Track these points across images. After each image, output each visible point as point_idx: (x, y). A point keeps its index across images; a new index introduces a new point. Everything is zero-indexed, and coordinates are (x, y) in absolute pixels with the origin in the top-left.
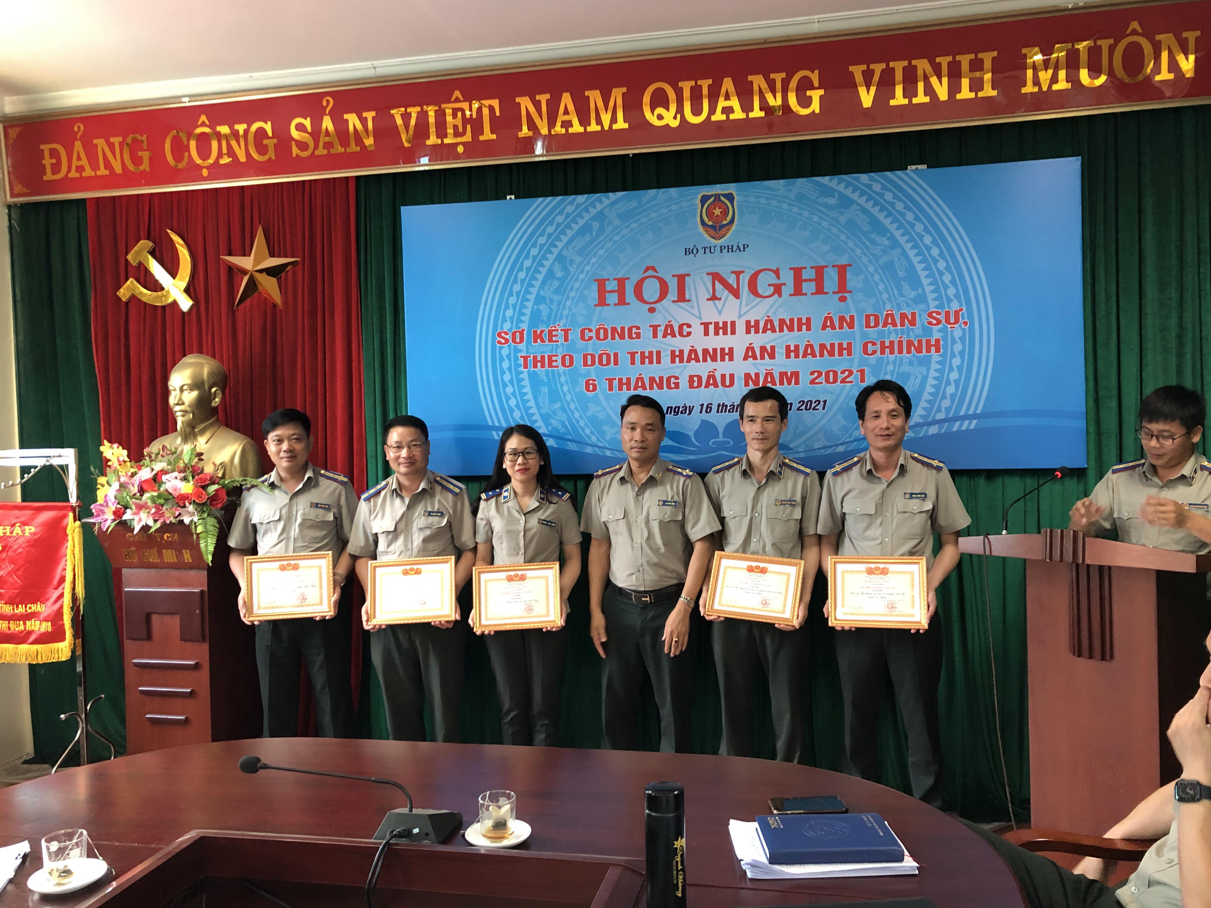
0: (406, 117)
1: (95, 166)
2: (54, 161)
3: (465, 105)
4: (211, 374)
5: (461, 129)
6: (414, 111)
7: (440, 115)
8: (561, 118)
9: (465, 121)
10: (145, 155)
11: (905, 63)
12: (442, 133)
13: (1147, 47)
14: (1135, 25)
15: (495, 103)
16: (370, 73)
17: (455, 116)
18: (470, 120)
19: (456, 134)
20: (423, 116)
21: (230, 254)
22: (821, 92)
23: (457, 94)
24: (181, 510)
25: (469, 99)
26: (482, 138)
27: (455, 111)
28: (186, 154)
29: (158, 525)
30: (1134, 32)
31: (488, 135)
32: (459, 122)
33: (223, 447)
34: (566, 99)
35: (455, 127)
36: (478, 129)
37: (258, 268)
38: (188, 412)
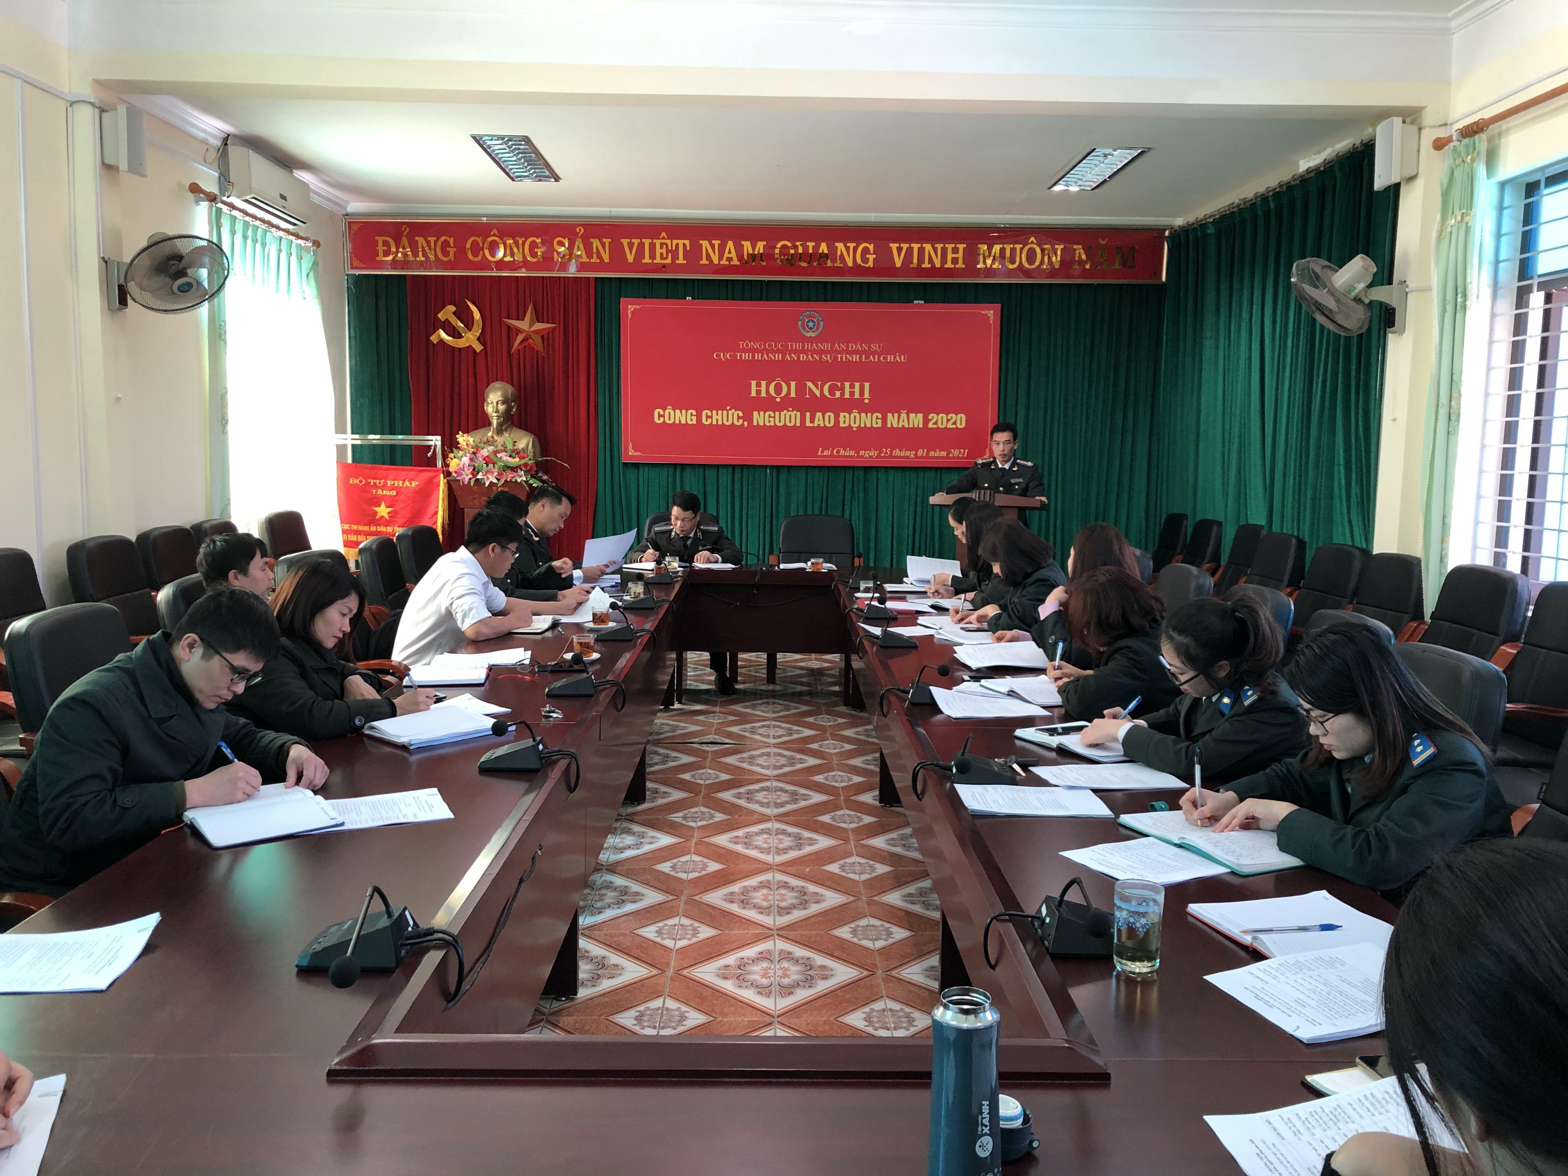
1: (415, 255)
2: (385, 248)
3: (669, 242)
4: (512, 394)
5: (665, 256)
6: (636, 242)
7: (652, 246)
8: (726, 255)
9: (668, 251)
10: (452, 251)
11: (919, 245)
12: (653, 256)
13: (1038, 250)
14: (1033, 239)
15: (687, 242)
16: (607, 214)
17: (661, 248)
18: (671, 251)
19: (662, 258)
20: (641, 245)
21: (508, 318)
22: (874, 256)
23: (663, 234)
24: (515, 474)
25: (671, 237)
26: (677, 262)
27: (662, 245)
28: (481, 253)
29: (502, 481)
30: (1033, 242)
31: (681, 260)
32: (664, 251)
33: (521, 439)
34: (730, 244)
35: (662, 254)
36: (675, 255)
37: (533, 329)
38: (499, 417)
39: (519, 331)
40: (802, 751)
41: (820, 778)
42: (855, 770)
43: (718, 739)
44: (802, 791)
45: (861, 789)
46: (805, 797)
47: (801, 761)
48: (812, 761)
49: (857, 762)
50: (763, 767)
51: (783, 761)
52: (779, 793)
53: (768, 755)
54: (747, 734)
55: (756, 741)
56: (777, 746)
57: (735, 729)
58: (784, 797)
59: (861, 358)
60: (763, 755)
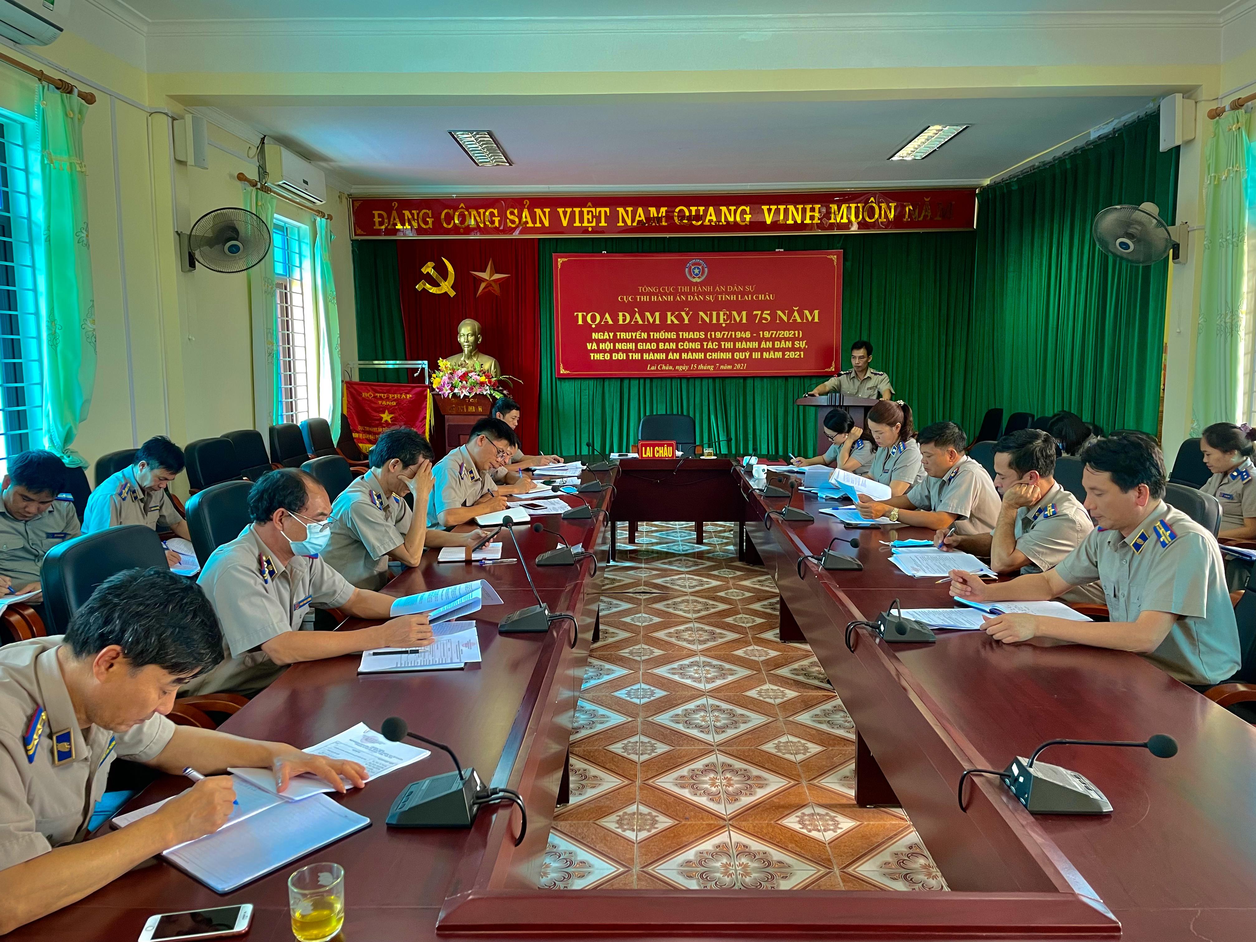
0: (565, 213)
1: (403, 224)
2: (380, 219)
3: (593, 210)
4: (478, 328)
5: (591, 220)
6: (569, 210)
7: (581, 213)
8: (637, 218)
9: (593, 217)
10: (430, 220)
11: (785, 207)
12: (581, 221)
15: (608, 210)
16: (547, 190)
17: (588, 214)
18: (596, 217)
19: (589, 222)
20: (573, 213)
21: (474, 271)
22: (750, 216)
23: (590, 204)
24: (482, 389)
25: (595, 206)
26: (600, 225)
27: (588, 212)
28: (452, 222)
29: (472, 395)
31: (603, 224)
32: (590, 216)
34: (640, 210)
35: (588, 219)
36: (599, 221)
37: (492, 279)
38: (469, 346)
39: (482, 280)
40: (714, 599)
41: (730, 620)
42: (755, 613)
43: (647, 589)
44: (718, 631)
45: (762, 628)
46: (722, 636)
47: (714, 606)
48: (722, 607)
49: (757, 606)
50: (685, 611)
51: (699, 607)
52: (700, 632)
53: (687, 601)
54: (668, 585)
55: (676, 590)
56: (692, 594)
57: (659, 581)
58: (705, 636)
60: (683, 601)
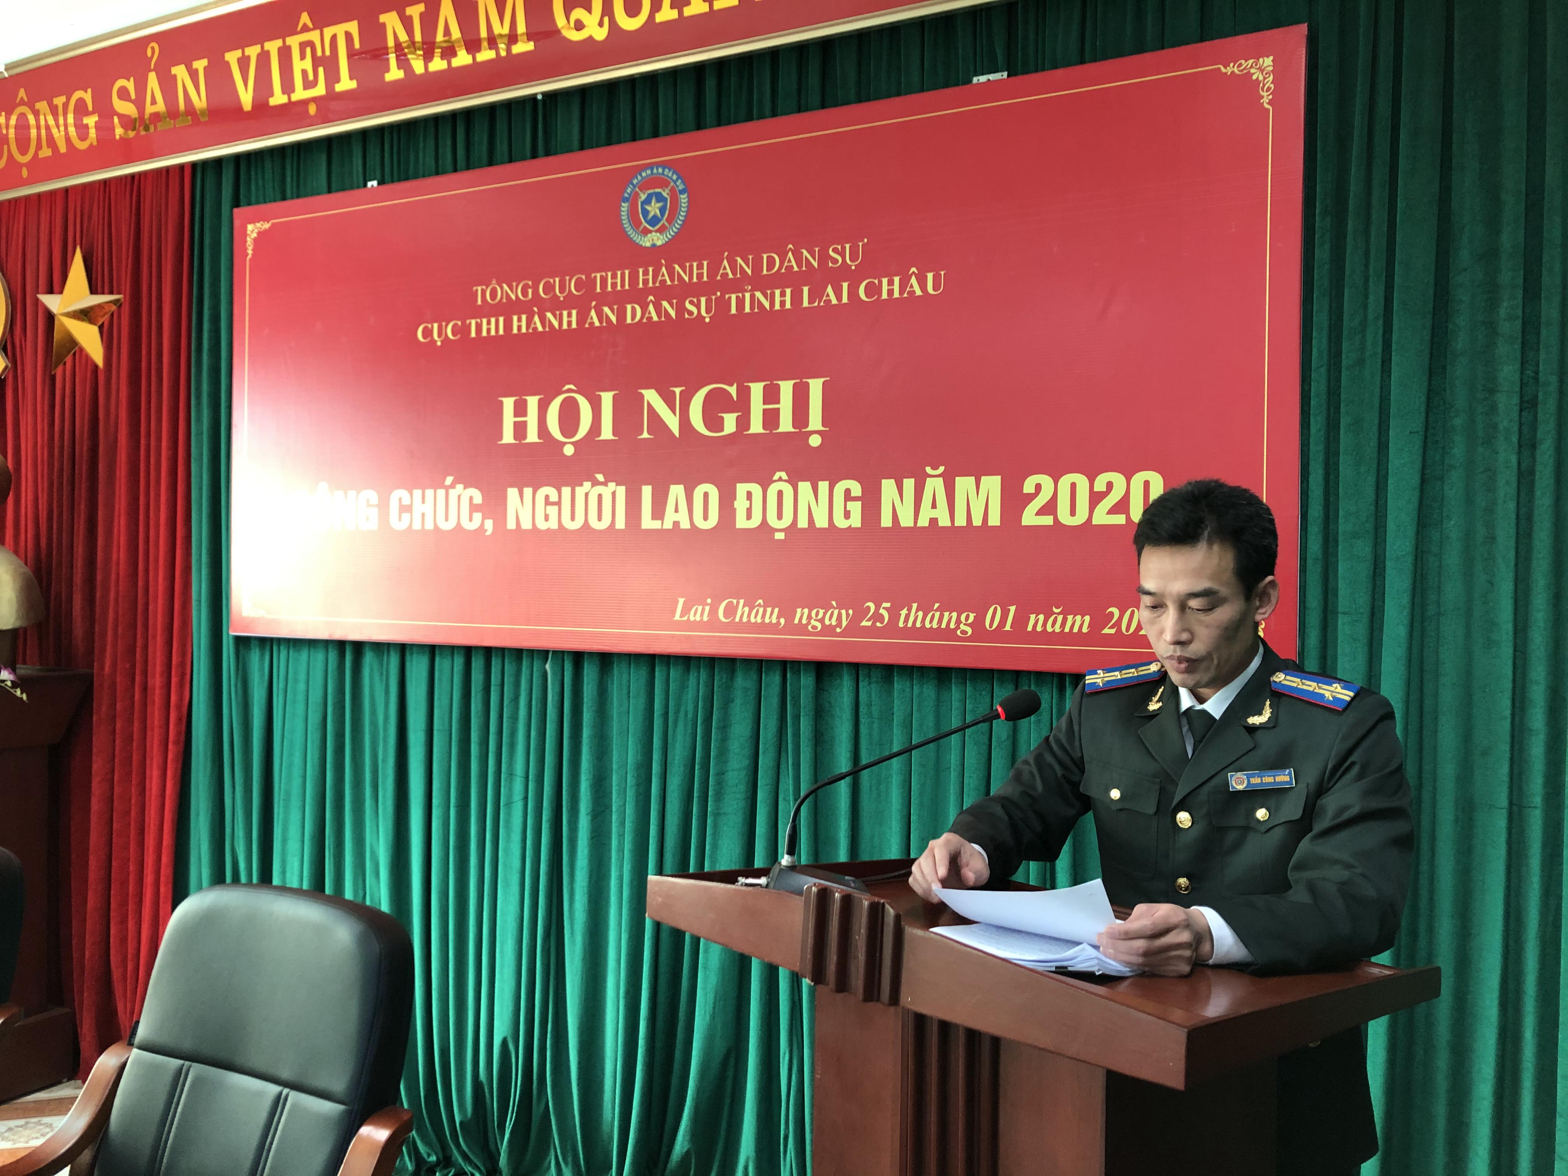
36: (332, 71)
59: (797, 298)
